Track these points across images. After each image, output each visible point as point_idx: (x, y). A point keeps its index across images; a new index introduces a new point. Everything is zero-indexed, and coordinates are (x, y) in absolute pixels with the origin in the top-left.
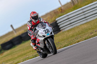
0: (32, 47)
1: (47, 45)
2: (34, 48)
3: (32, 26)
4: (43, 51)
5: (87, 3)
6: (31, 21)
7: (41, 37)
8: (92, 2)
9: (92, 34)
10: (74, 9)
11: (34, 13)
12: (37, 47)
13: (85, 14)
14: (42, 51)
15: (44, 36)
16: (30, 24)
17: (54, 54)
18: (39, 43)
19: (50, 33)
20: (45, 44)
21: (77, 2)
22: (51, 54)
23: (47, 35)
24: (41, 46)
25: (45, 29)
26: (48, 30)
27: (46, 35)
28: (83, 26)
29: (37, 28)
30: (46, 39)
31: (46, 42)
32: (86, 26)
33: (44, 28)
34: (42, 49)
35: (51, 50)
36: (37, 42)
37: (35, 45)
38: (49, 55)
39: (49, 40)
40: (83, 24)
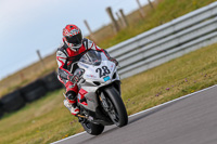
0: (69, 110)
1: (105, 104)
2: (73, 110)
3: (67, 59)
4: (95, 118)
5: (148, 25)
6: (64, 48)
7: (89, 85)
8: (161, 24)
9: (161, 97)
10: (120, 40)
11: (72, 27)
12: (80, 109)
13: (143, 52)
14: (91, 118)
15: (97, 83)
16: (63, 55)
17: (121, 126)
18: (84, 100)
19: (111, 75)
20: (99, 102)
21: (125, 25)
22: (115, 126)
23: (104, 82)
24: (91, 106)
25: (100, 67)
26: (105, 68)
27: (101, 80)
28: (139, 79)
29: (80, 64)
30: (102, 90)
31: (102, 97)
32: (145, 78)
33: (98, 64)
34: (91, 113)
35: (113, 117)
36: (79, 97)
37: (75, 105)
38: (107, 128)
39: (108, 91)
40: (140, 74)
